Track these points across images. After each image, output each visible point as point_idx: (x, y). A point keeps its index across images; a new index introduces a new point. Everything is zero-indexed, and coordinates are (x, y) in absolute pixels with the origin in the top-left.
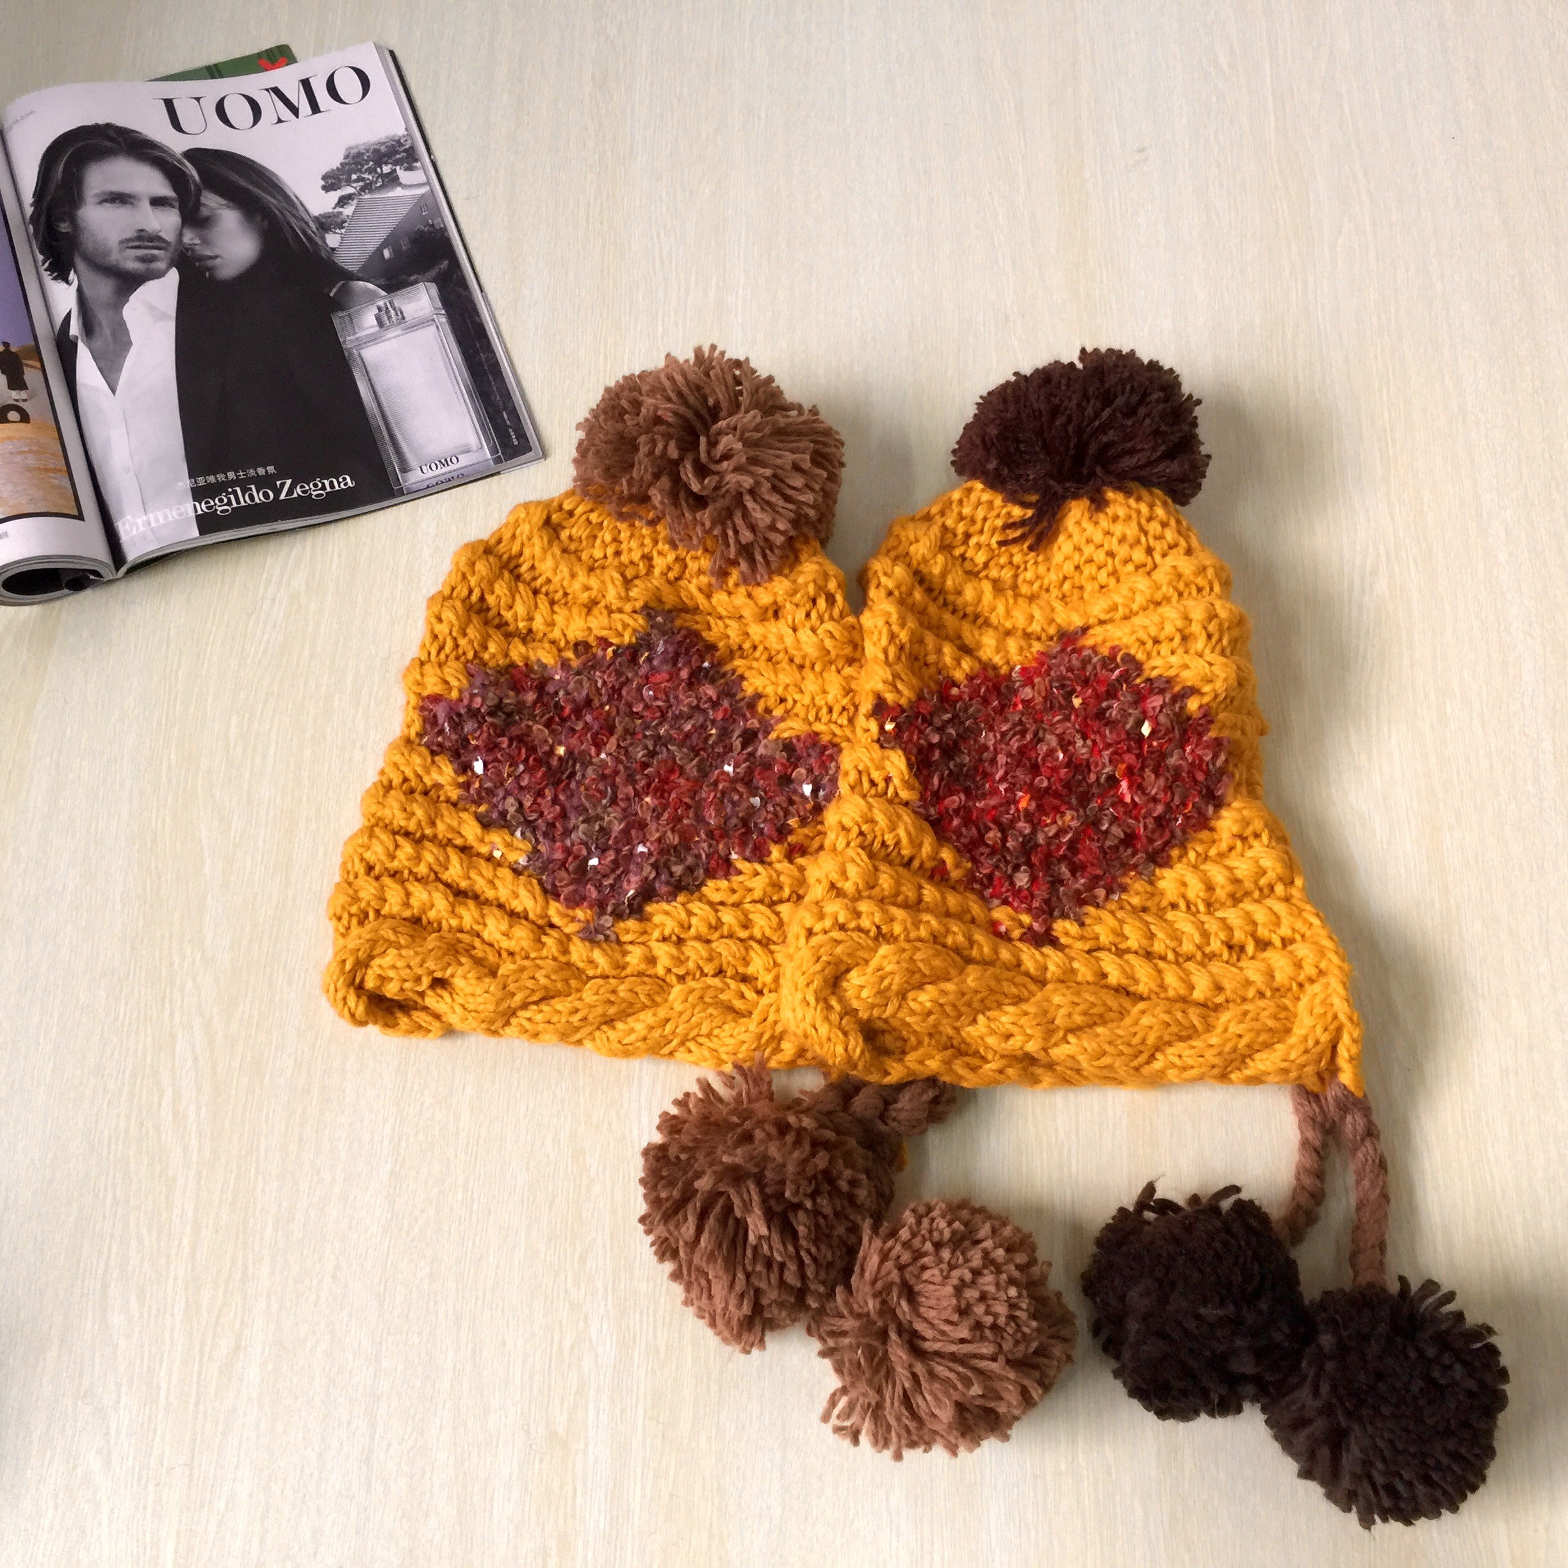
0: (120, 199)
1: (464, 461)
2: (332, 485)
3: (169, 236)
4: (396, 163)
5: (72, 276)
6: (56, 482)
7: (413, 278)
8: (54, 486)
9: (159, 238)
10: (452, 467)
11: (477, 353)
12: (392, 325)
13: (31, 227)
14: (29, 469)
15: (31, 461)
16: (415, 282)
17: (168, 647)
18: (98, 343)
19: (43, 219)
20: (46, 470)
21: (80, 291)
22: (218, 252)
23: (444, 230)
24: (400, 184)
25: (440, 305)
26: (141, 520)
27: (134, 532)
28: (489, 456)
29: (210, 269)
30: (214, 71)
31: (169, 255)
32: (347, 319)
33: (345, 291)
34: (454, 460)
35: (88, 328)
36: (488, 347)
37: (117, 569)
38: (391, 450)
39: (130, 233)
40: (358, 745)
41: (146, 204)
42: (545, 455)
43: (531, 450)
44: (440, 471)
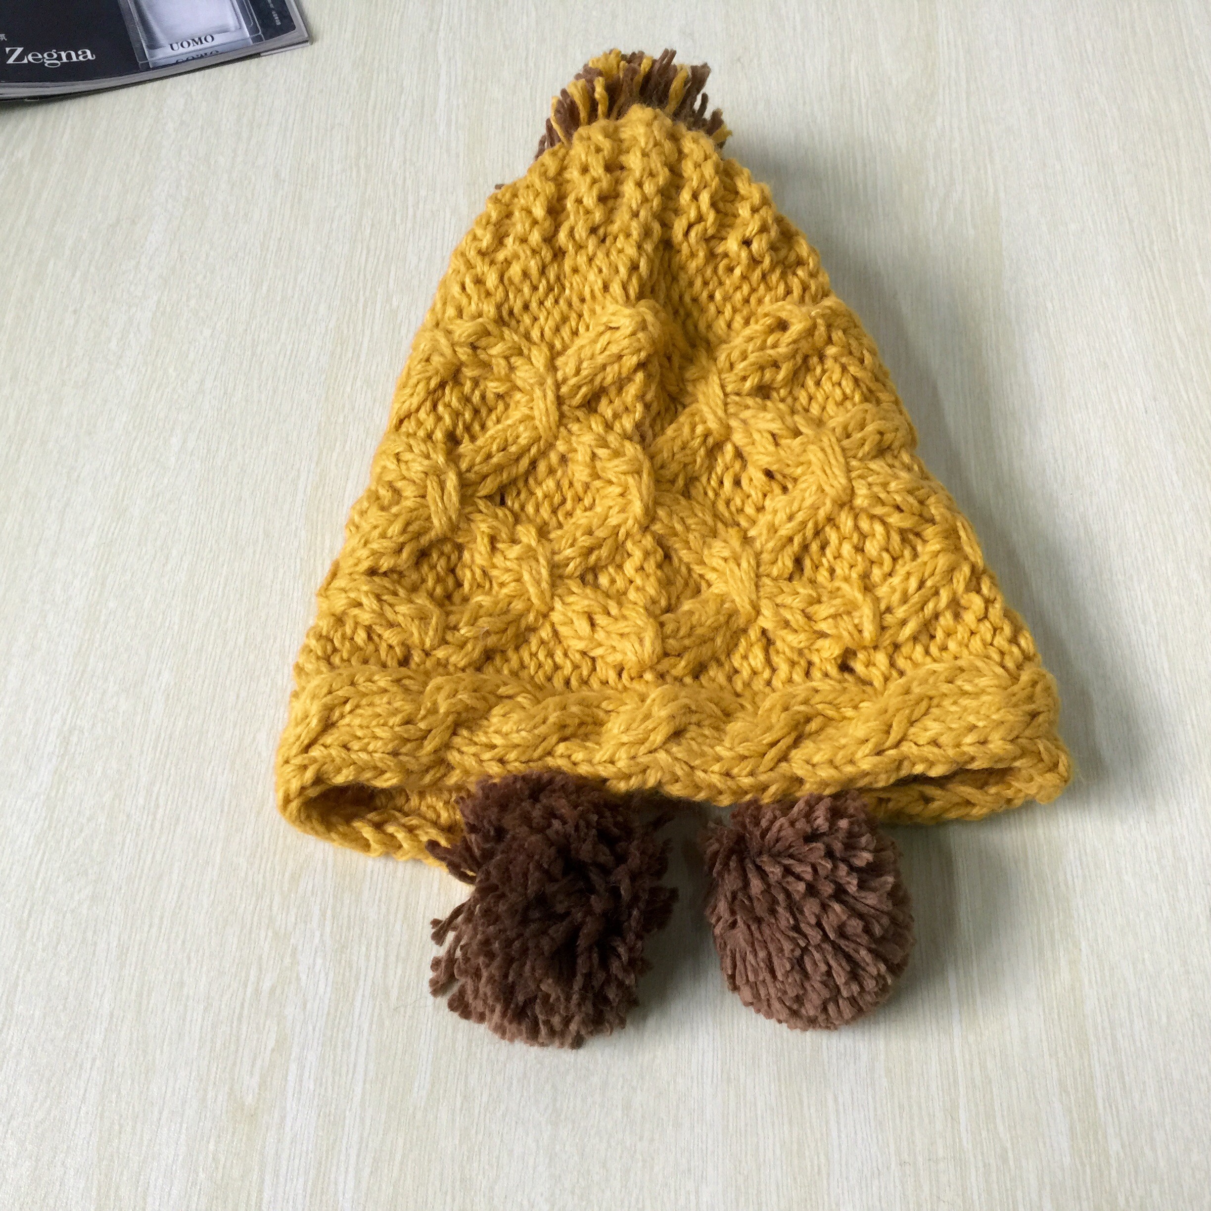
1: (220, 39)
2: (69, 57)
10: (206, 45)
28: (248, 35)
34: (209, 39)
38: (138, 26)
40: (71, 309)
42: (309, 39)
43: (294, 28)
44: (192, 48)
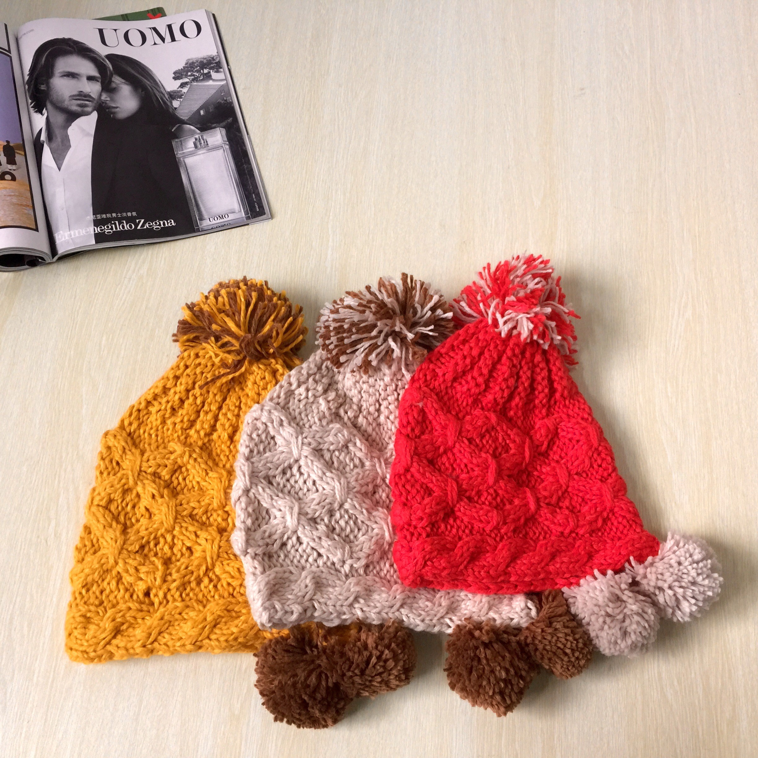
0: (72, 75)
1: (231, 217)
2: (164, 224)
3: (94, 95)
4: (210, 68)
5: (44, 111)
6: (26, 211)
7: (214, 125)
8: (26, 214)
9: (90, 96)
10: (225, 220)
11: (242, 164)
12: (202, 147)
13: (27, 87)
14: (14, 204)
15: (15, 200)
16: (215, 128)
17: (75, 298)
18: (54, 145)
19: (33, 82)
20: (21, 205)
21: (47, 118)
22: (118, 105)
23: (232, 103)
24: (212, 79)
25: (226, 139)
26: (67, 234)
27: (63, 239)
28: (244, 215)
29: (114, 113)
30: (125, 17)
31: (94, 104)
32: (179, 143)
33: (180, 129)
34: (226, 216)
35: (50, 137)
36: (248, 162)
37: (53, 257)
38: (195, 209)
39: (75, 93)
40: (166, 354)
41: (85, 79)
42: (272, 217)
43: (265, 214)
44: (218, 221)
